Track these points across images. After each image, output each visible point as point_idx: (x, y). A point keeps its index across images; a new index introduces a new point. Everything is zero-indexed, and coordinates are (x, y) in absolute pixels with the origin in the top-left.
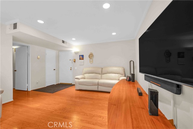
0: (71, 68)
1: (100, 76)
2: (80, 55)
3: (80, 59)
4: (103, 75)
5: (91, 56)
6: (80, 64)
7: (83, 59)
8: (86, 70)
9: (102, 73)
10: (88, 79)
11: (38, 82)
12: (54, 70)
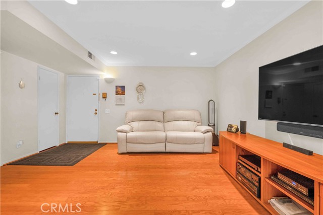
0: (96, 110)
1: (160, 125)
2: (116, 86)
3: (117, 93)
4: (166, 124)
5: (140, 88)
6: (118, 103)
7: (123, 94)
8: (133, 114)
9: (164, 121)
10: (138, 131)
11: (21, 143)
12: (56, 114)
